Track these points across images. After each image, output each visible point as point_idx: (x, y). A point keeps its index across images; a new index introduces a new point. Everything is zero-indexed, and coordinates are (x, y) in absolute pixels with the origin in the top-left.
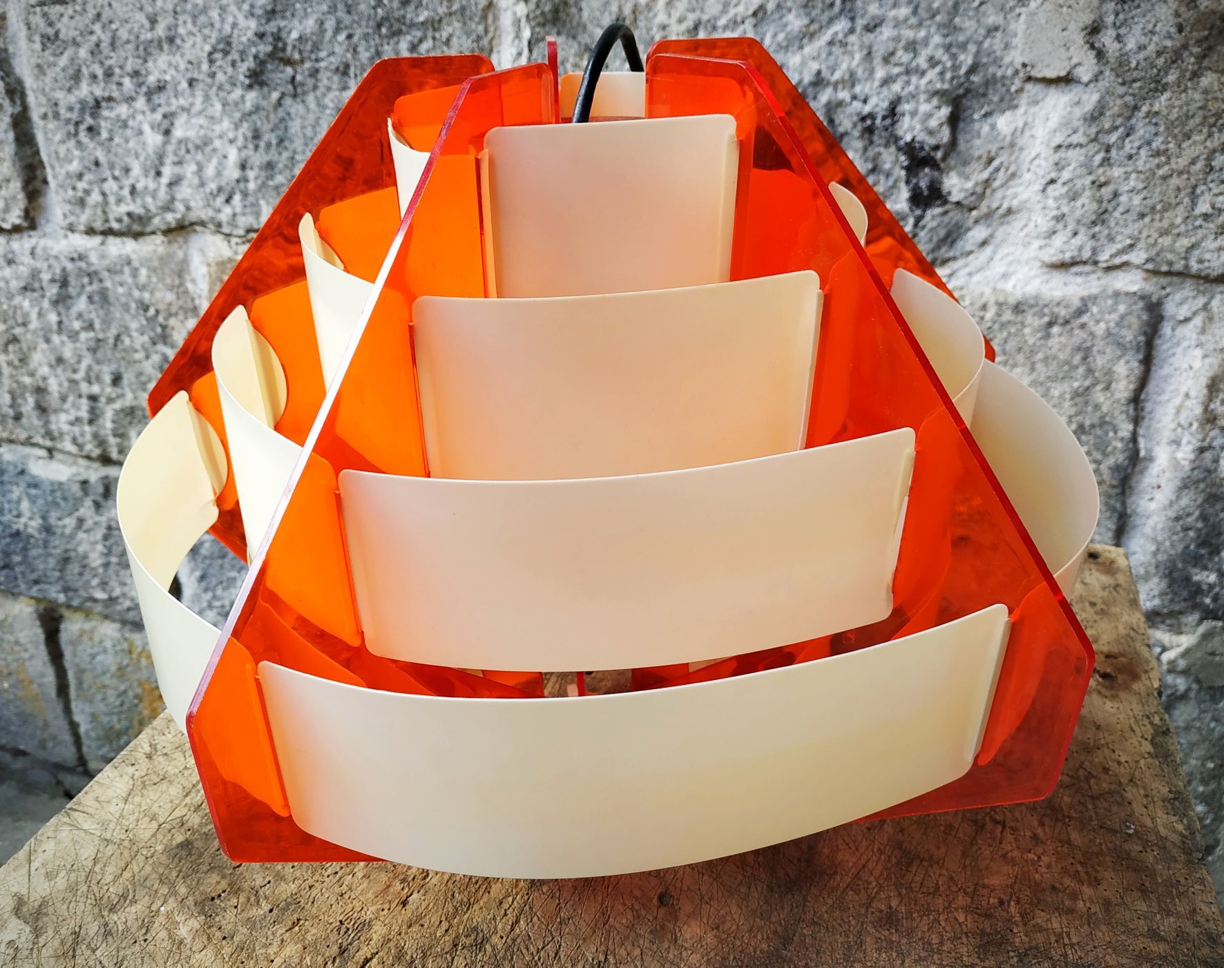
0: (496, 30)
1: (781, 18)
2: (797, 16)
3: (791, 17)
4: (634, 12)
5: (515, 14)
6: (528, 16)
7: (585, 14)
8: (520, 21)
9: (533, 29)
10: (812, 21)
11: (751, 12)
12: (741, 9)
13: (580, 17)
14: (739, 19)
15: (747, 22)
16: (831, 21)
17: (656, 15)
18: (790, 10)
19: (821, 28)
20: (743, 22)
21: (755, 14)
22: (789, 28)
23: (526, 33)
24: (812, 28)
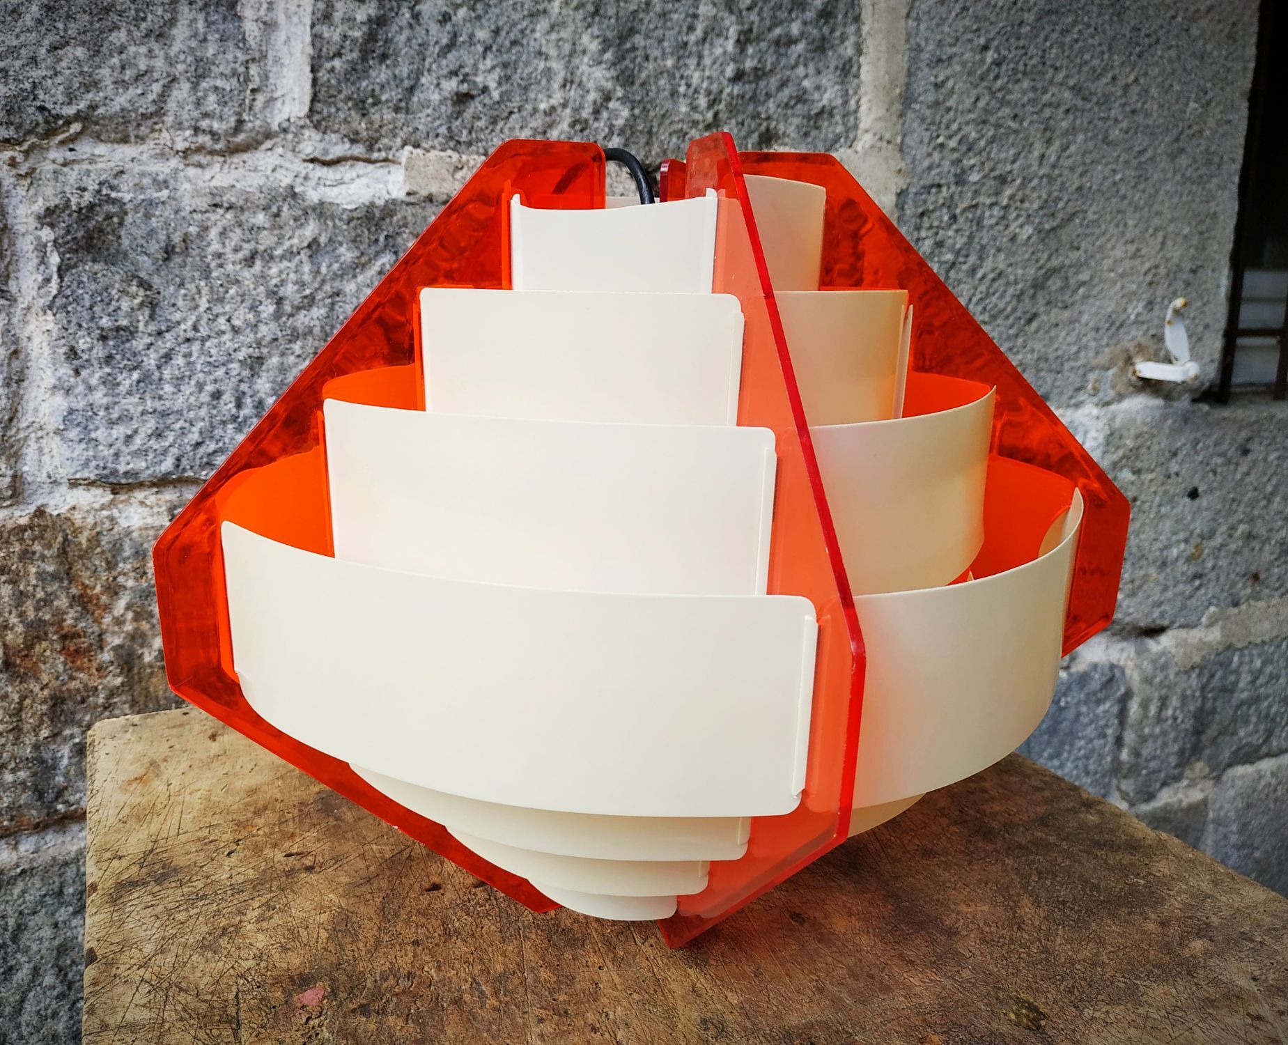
0: (13, 255)
1: (334, 250)
2: (348, 250)
3: (342, 250)
4: (184, 241)
5: (38, 238)
6: (55, 241)
7: (125, 242)
8: (45, 246)
9: (62, 255)
10: (362, 254)
11: (305, 244)
12: (295, 241)
13: (120, 245)
14: (295, 250)
15: (302, 253)
16: (377, 254)
17: (209, 244)
18: (341, 244)
19: (370, 260)
20: (299, 253)
21: (309, 246)
22: (342, 259)
23: (55, 259)
24: (363, 260)
